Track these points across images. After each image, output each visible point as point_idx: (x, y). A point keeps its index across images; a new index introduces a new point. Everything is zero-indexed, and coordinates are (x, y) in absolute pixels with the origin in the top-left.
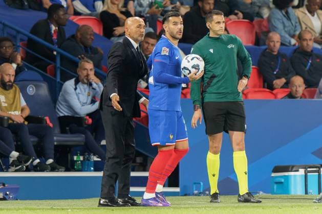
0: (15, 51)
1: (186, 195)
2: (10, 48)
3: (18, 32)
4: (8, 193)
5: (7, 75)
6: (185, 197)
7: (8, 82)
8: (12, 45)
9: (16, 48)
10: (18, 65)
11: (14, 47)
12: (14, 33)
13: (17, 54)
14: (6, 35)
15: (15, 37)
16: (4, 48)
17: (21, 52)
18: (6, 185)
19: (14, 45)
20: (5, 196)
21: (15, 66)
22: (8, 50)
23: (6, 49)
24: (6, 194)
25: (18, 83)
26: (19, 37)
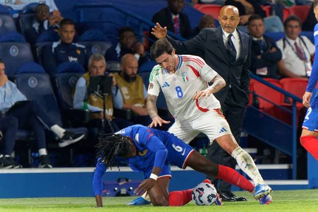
0: (139, 41)
1: (314, 188)
2: (131, 38)
3: (141, 21)
4: (131, 188)
5: (130, 67)
6: (313, 190)
7: (131, 75)
8: (133, 35)
9: (138, 38)
10: (141, 55)
11: (137, 37)
12: (137, 22)
13: (140, 44)
14: (128, 25)
15: (138, 27)
16: (125, 39)
17: (144, 42)
18: (129, 180)
19: (136, 35)
20: (128, 192)
21: (137, 56)
22: (129, 40)
23: (127, 39)
24: (130, 190)
25: (141, 74)
26: (142, 26)
